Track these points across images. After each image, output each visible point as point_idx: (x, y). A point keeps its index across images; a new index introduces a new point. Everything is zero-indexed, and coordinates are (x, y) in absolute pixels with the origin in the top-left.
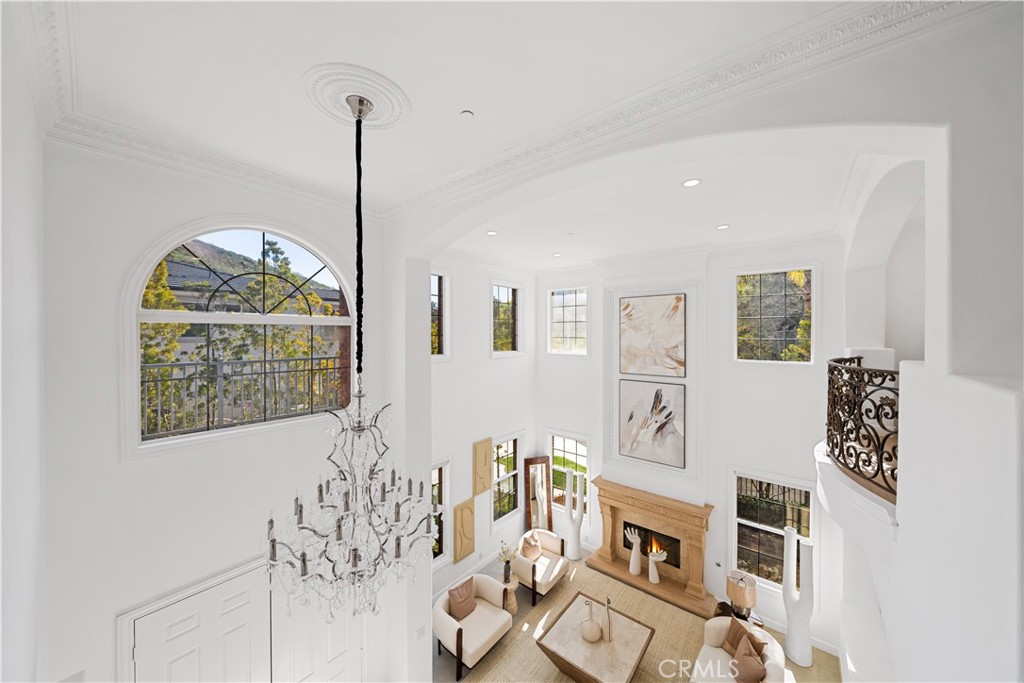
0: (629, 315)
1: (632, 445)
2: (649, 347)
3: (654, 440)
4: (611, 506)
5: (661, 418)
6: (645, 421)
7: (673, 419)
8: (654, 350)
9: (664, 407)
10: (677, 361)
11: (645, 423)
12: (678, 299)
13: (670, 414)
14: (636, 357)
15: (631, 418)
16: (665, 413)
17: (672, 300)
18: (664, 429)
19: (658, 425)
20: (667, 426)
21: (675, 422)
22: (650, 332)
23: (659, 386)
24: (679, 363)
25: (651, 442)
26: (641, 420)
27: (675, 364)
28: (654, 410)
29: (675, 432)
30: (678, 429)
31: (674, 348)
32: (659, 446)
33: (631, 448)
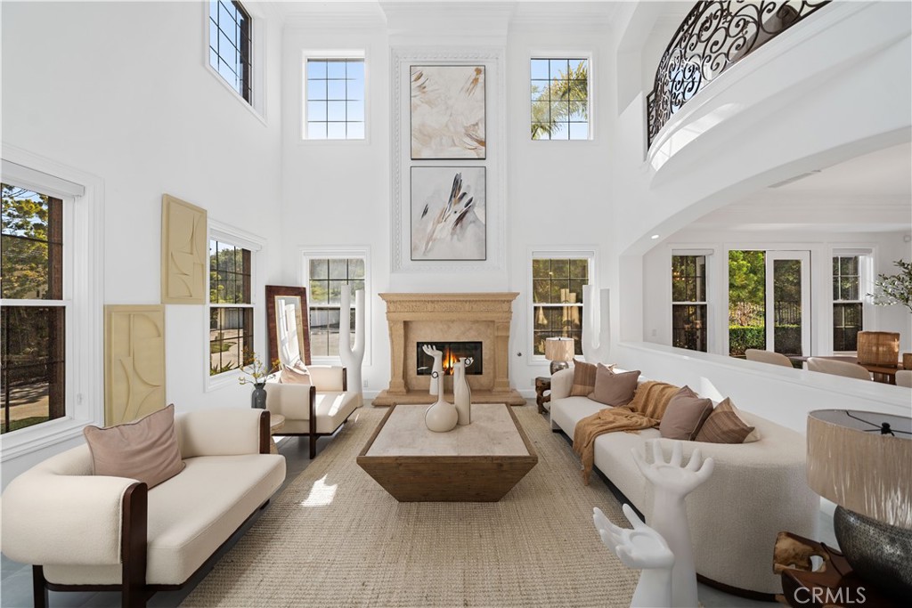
0: (422, 87)
1: (428, 244)
2: (447, 126)
3: (452, 234)
4: (404, 322)
5: (461, 207)
6: (443, 212)
7: (473, 206)
8: (452, 128)
9: (465, 194)
10: (477, 141)
12: (478, 71)
13: (471, 200)
14: (431, 138)
15: (425, 212)
16: (465, 200)
17: (471, 72)
18: (464, 219)
19: (458, 215)
20: (468, 215)
21: (476, 210)
22: (447, 108)
23: (458, 171)
24: (480, 142)
25: (449, 237)
26: (438, 212)
27: (476, 144)
28: (453, 199)
29: (475, 221)
30: (479, 217)
31: (474, 125)
32: (459, 240)
33: (426, 249)
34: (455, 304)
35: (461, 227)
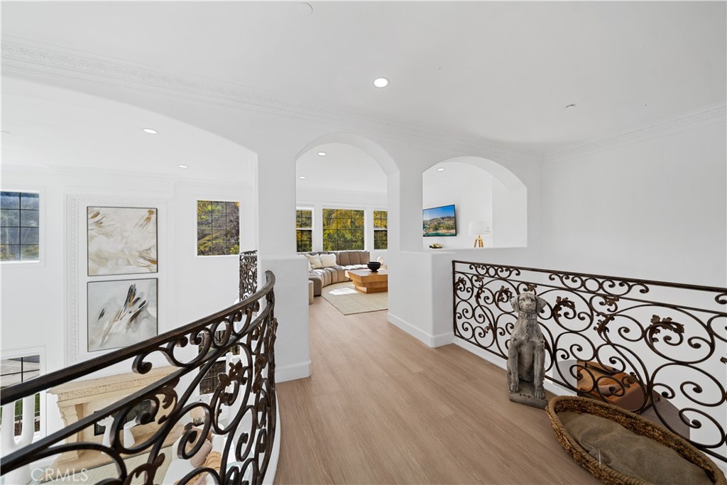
0: (99, 223)
1: (104, 338)
2: (122, 251)
3: (127, 328)
4: (76, 406)
5: (136, 308)
6: (119, 313)
7: (146, 306)
8: (127, 252)
9: (138, 299)
10: (149, 261)
11: (118, 316)
12: (151, 212)
13: (144, 303)
14: (107, 260)
15: (102, 315)
16: (139, 303)
17: (145, 213)
18: (138, 317)
19: (132, 314)
20: (141, 313)
21: (148, 309)
22: (123, 238)
23: (132, 283)
24: (152, 262)
25: (125, 331)
26: (113, 314)
27: (148, 263)
28: (128, 303)
29: (148, 316)
30: (150, 312)
31: (147, 250)
32: (133, 332)
33: (102, 342)
35: (136, 322)
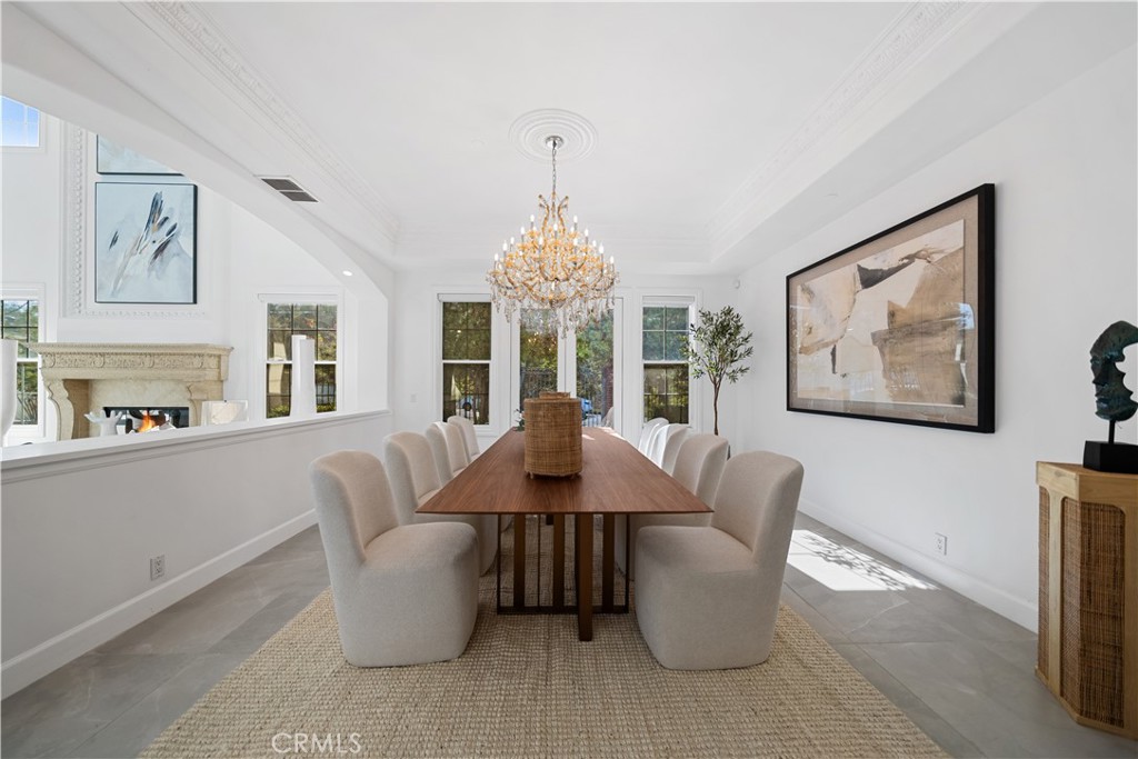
1: (117, 282)
3: (150, 270)
4: (67, 381)
9: (166, 219)
11: (137, 246)
13: (174, 227)
14: (123, 146)
15: (114, 241)
16: (167, 227)
19: (157, 245)
20: (169, 246)
26: (131, 242)
28: (151, 225)
29: (180, 253)
32: (158, 278)
33: (115, 288)
34: (132, 358)
